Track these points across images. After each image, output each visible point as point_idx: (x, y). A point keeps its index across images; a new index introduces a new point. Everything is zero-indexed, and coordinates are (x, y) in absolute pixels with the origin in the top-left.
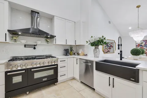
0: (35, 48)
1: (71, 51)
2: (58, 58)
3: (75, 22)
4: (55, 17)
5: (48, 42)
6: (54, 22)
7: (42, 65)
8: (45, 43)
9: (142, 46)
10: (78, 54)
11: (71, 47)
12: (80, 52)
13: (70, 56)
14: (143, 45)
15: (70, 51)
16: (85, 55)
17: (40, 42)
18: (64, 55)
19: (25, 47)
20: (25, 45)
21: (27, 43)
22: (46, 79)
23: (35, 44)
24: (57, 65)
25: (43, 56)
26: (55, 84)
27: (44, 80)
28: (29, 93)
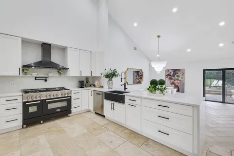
0: (46, 81)
1: (87, 82)
2: (71, 90)
3: (91, 52)
4: (68, 48)
5: (60, 73)
6: (67, 52)
7: (56, 97)
8: (57, 75)
9: (170, 75)
10: (95, 86)
11: (87, 79)
12: (96, 84)
13: (85, 88)
14: (172, 74)
15: (85, 83)
16: (101, 87)
17: (52, 74)
18: (79, 87)
19: (36, 79)
20: (36, 78)
21: (37, 76)
22: (59, 110)
23: (47, 76)
24: (70, 97)
25: (55, 88)
26: (69, 115)
27: (57, 110)
28: (43, 122)
